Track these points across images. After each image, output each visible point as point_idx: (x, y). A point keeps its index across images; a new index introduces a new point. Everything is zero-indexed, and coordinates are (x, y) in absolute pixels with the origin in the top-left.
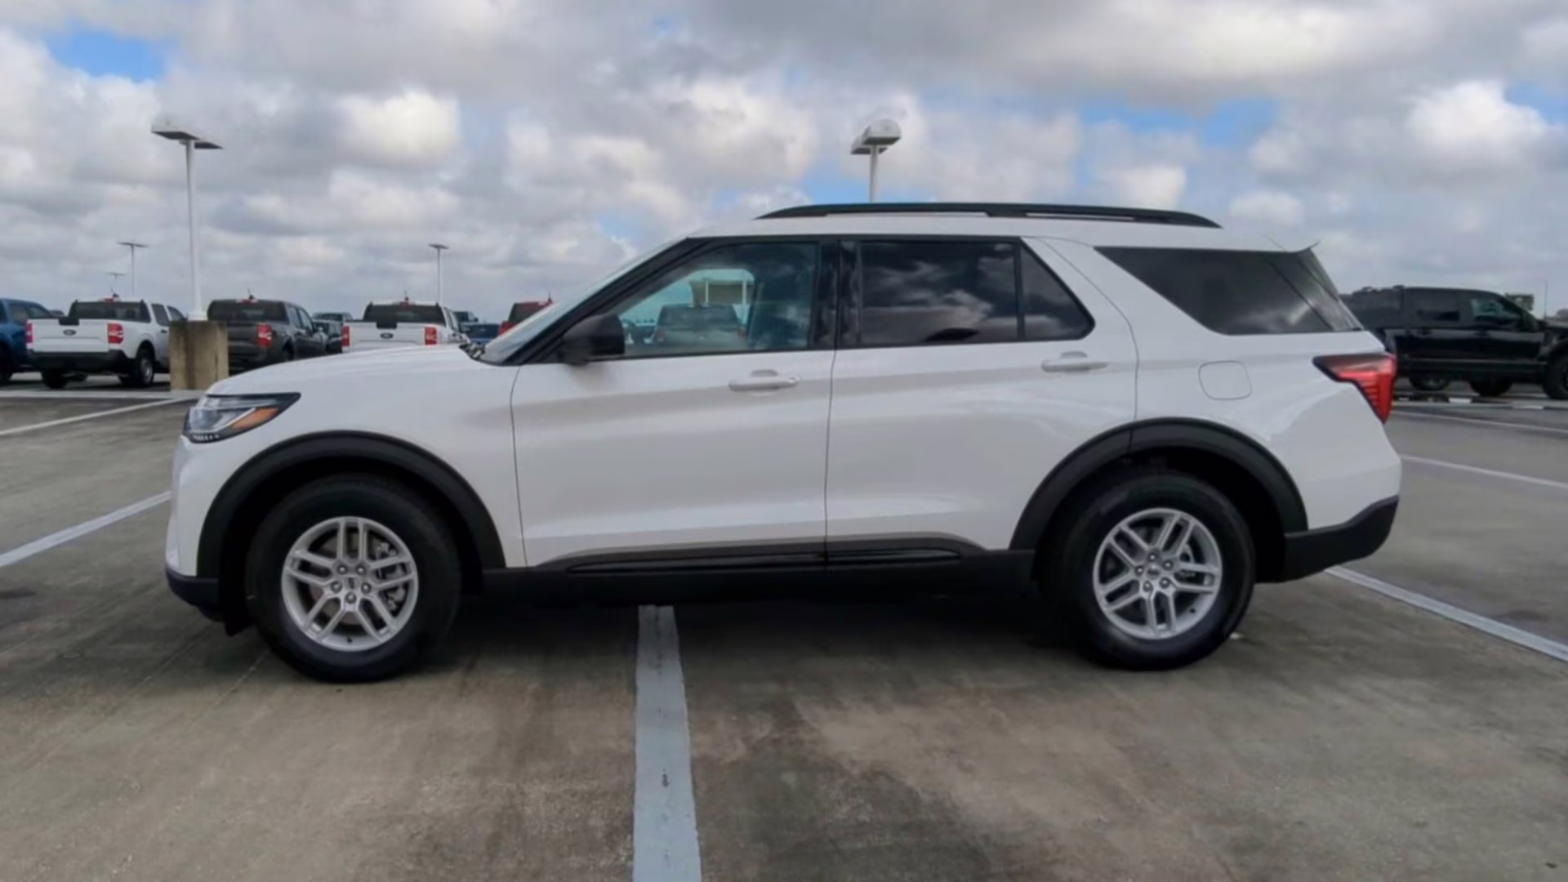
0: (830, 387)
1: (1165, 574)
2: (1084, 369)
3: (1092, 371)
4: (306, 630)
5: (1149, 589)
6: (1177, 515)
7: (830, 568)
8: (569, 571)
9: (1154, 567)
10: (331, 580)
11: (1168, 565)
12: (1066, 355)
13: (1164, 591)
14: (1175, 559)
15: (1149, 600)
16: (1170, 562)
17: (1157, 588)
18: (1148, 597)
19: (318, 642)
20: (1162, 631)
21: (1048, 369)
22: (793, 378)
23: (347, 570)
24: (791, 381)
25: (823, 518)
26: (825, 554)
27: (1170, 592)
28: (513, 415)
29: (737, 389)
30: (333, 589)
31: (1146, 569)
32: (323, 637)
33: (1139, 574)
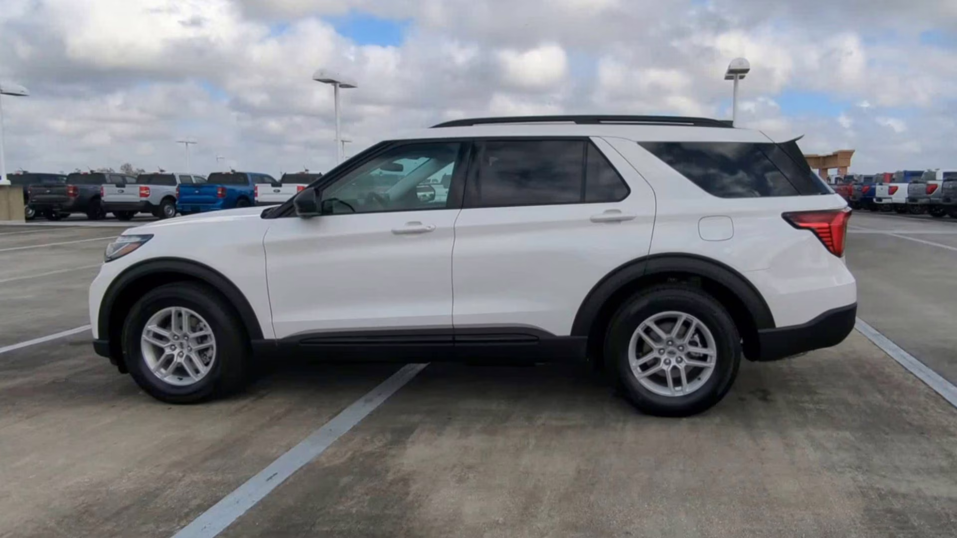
0: (454, 232)
1: (678, 354)
2: (618, 221)
3: (622, 223)
4: (155, 372)
5: (668, 363)
6: (684, 316)
7: (457, 345)
8: (301, 342)
9: (671, 348)
10: (169, 344)
11: (681, 348)
12: (607, 212)
13: (678, 366)
14: (685, 344)
15: (667, 372)
16: (682, 346)
17: (674, 363)
18: (667, 369)
19: (162, 379)
20: (677, 391)
21: (595, 221)
22: (429, 227)
23: (178, 338)
24: (428, 229)
25: (451, 314)
26: (454, 335)
27: (681, 366)
28: (265, 248)
29: (396, 233)
30: (171, 349)
31: (667, 351)
32: (165, 376)
33: (662, 354)
